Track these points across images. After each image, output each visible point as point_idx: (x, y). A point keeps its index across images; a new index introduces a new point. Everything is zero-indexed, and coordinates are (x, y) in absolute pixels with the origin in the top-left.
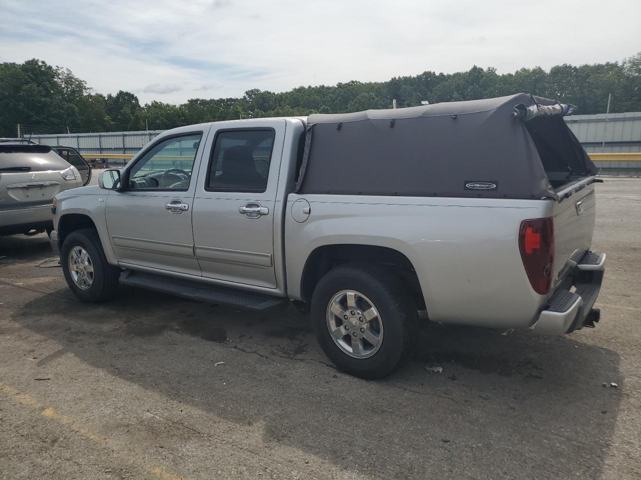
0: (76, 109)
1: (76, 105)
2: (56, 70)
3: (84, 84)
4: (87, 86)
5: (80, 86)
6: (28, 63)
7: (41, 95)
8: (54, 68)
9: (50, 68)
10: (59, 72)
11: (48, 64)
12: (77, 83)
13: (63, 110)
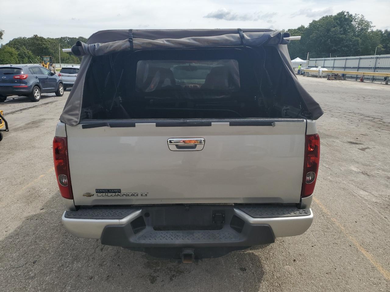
0: (360, 41)
1: (361, 39)
2: (355, 16)
3: (370, 24)
4: (372, 25)
5: (368, 25)
6: (339, 14)
7: (341, 34)
8: (354, 15)
9: (351, 15)
10: (356, 17)
11: (350, 13)
12: (366, 23)
13: (351, 42)
